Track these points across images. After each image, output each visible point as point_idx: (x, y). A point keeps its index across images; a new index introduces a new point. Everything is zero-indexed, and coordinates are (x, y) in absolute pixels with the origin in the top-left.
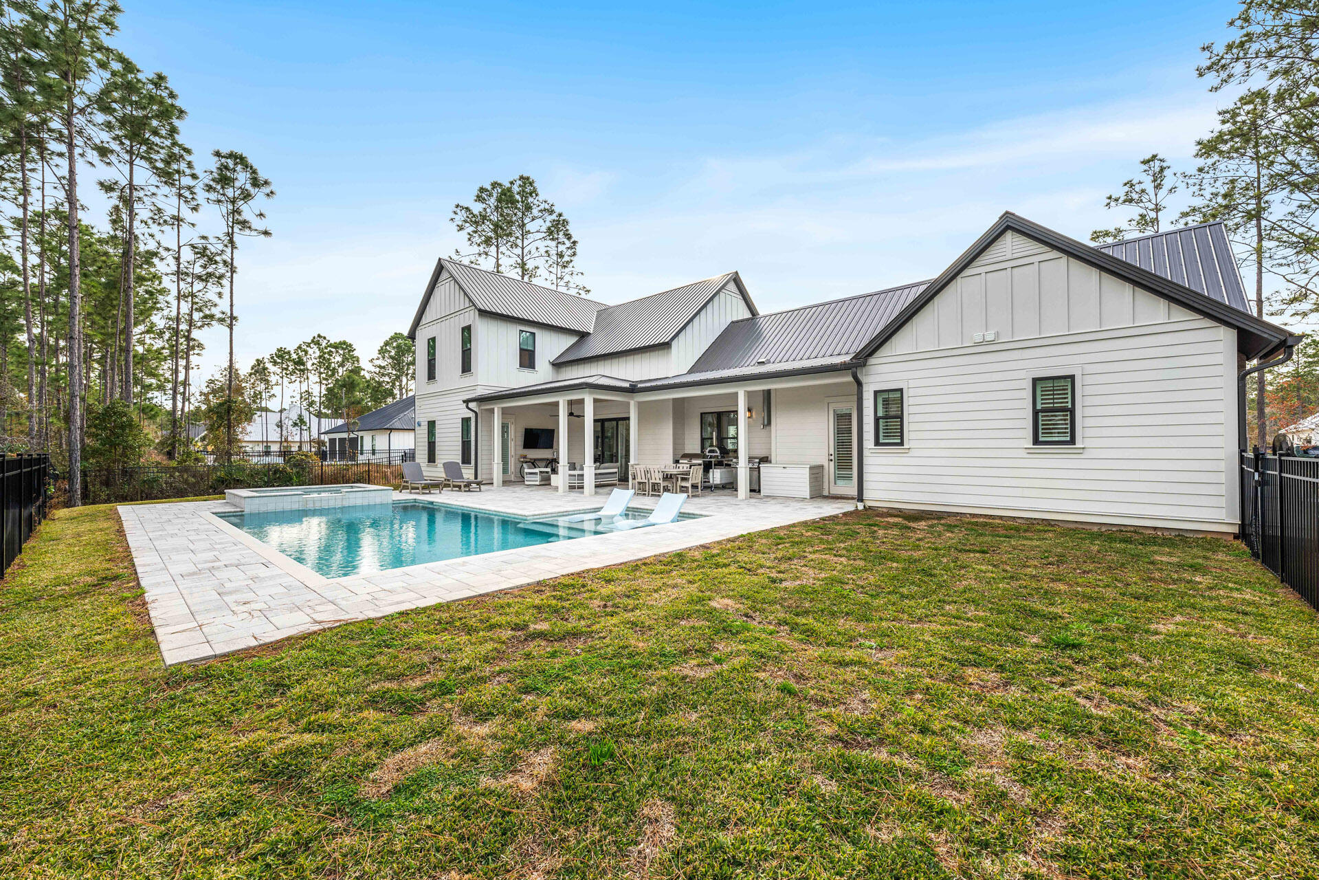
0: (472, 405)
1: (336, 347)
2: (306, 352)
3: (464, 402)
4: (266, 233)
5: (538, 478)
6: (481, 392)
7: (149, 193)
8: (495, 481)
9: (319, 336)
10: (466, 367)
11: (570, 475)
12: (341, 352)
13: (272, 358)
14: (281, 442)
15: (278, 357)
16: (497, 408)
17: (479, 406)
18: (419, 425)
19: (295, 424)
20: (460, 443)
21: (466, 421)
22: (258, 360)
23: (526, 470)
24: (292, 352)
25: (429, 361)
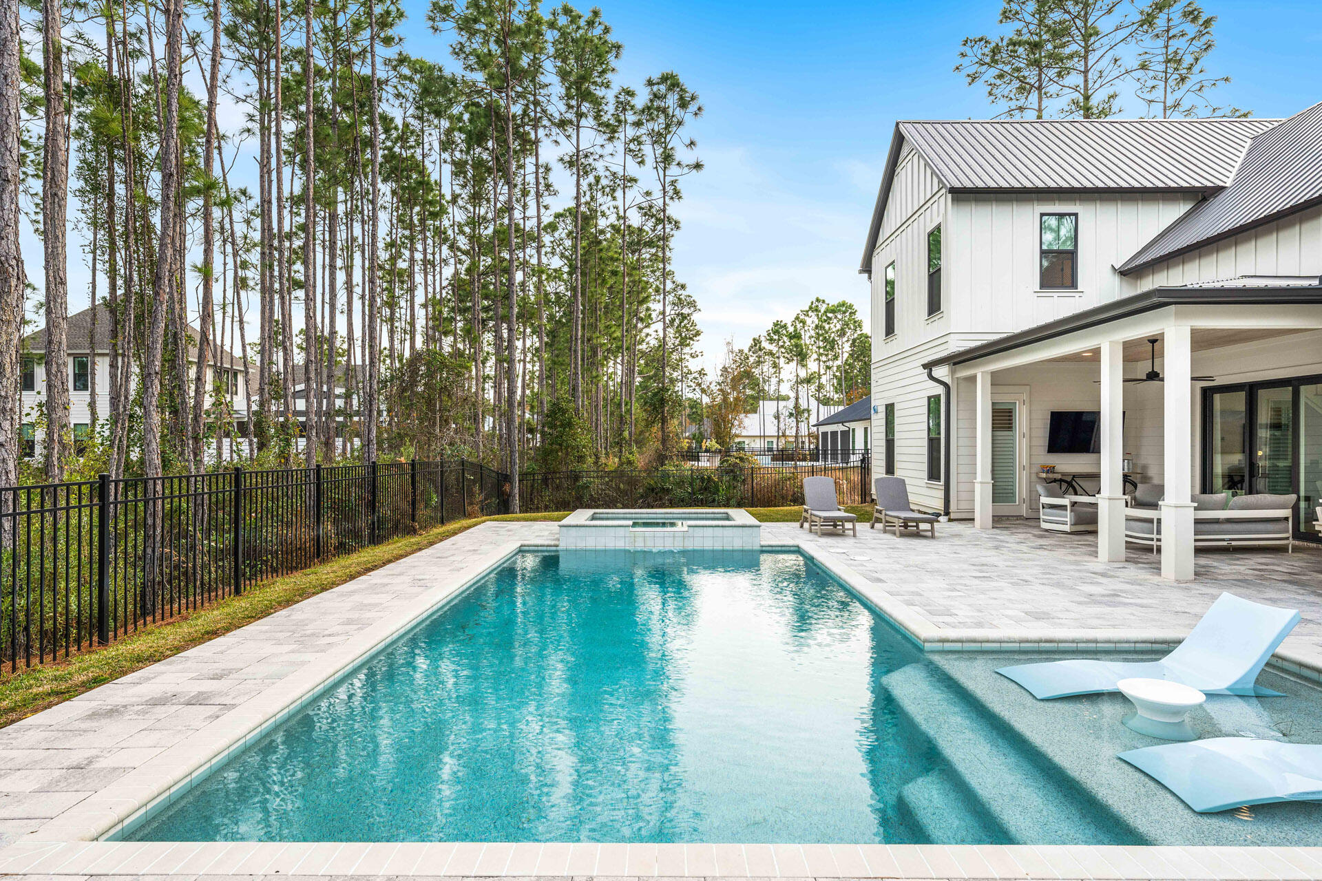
0: (942, 372)
1: (833, 311)
2: (804, 322)
3: (925, 366)
4: (698, 166)
5: (1068, 517)
6: (957, 345)
7: (597, 157)
8: (977, 516)
9: (818, 300)
10: (934, 306)
11: (1128, 519)
12: (840, 316)
13: (769, 335)
14: (778, 437)
15: (774, 333)
16: (982, 372)
17: (953, 372)
18: (876, 412)
19: (791, 415)
20: (925, 443)
21: (933, 402)
22: (754, 340)
23: (1045, 500)
24: (789, 325)
25: (887, 303)
